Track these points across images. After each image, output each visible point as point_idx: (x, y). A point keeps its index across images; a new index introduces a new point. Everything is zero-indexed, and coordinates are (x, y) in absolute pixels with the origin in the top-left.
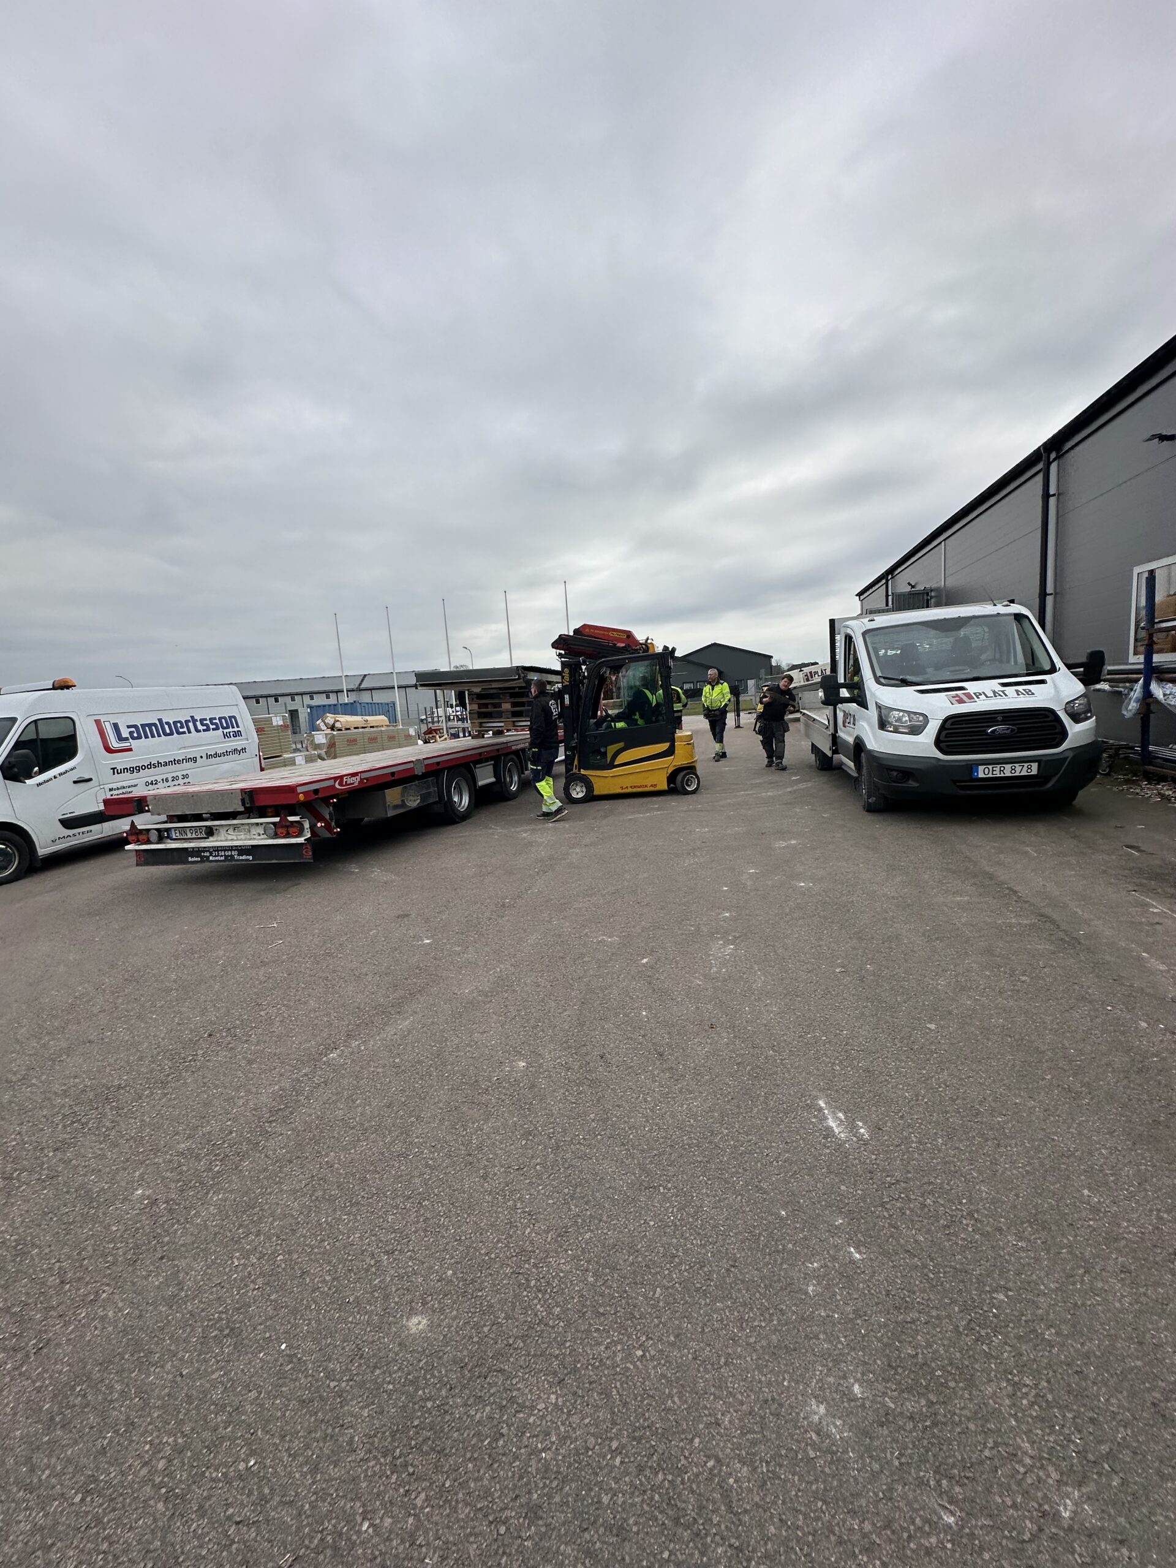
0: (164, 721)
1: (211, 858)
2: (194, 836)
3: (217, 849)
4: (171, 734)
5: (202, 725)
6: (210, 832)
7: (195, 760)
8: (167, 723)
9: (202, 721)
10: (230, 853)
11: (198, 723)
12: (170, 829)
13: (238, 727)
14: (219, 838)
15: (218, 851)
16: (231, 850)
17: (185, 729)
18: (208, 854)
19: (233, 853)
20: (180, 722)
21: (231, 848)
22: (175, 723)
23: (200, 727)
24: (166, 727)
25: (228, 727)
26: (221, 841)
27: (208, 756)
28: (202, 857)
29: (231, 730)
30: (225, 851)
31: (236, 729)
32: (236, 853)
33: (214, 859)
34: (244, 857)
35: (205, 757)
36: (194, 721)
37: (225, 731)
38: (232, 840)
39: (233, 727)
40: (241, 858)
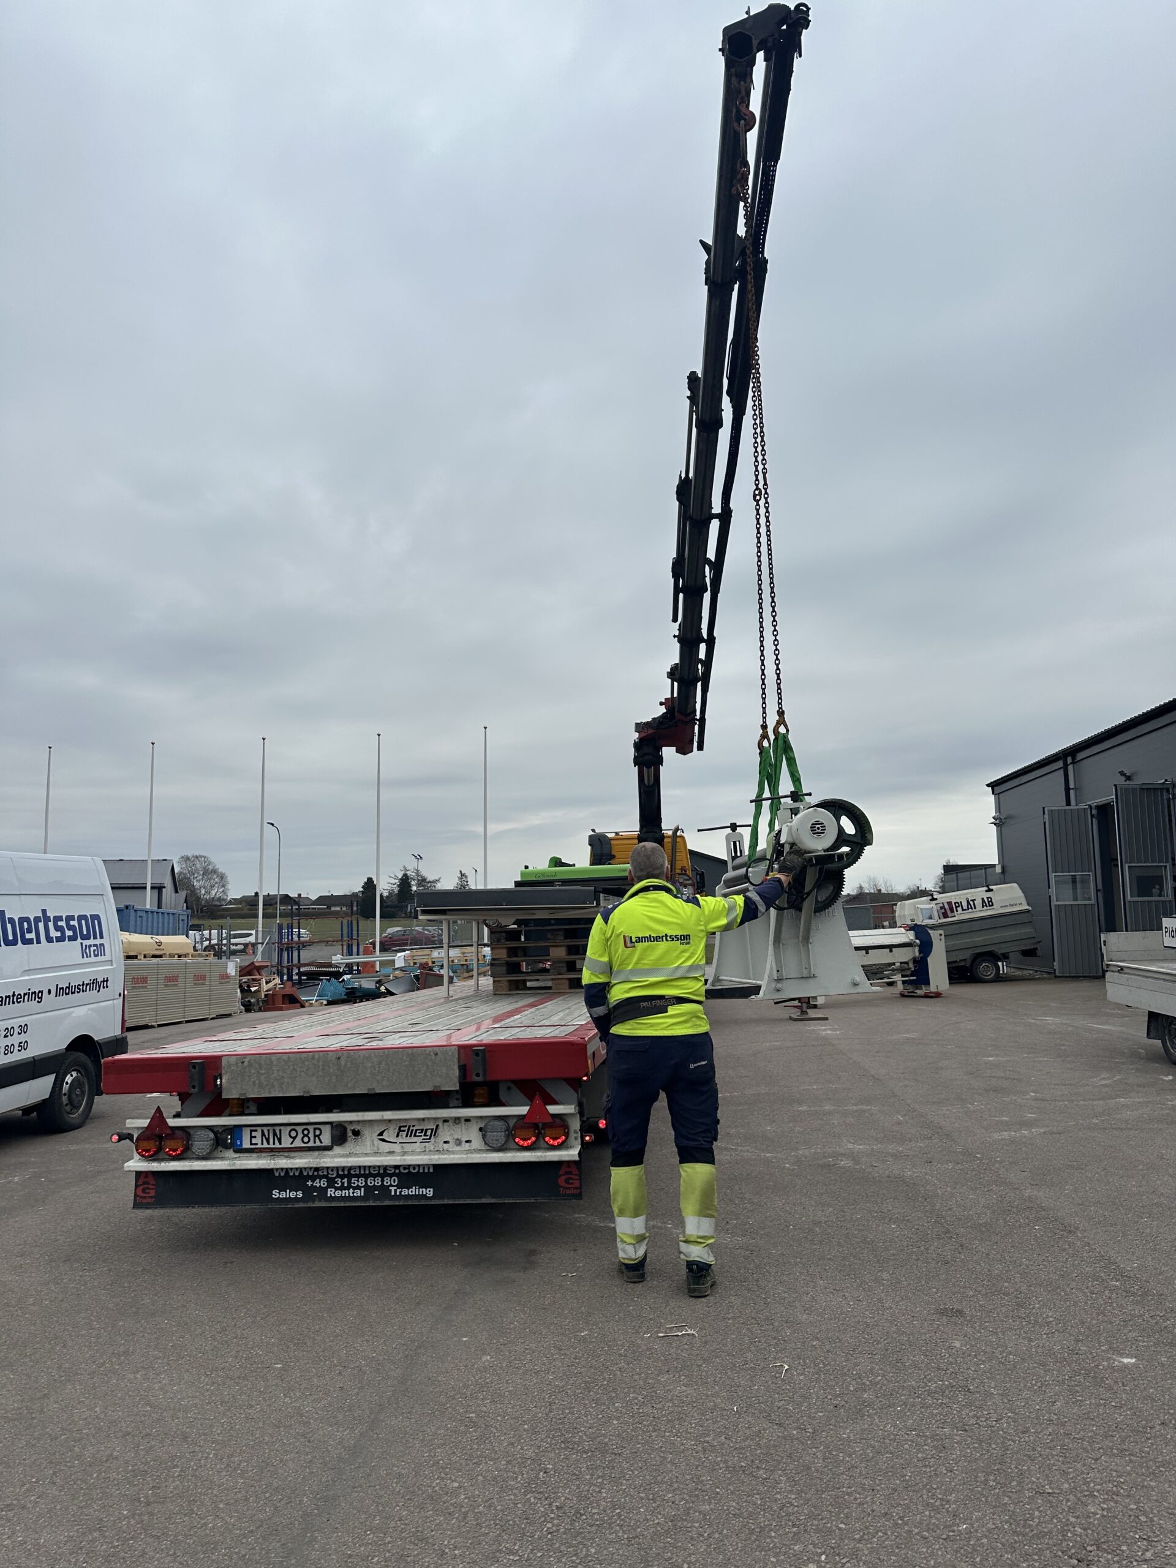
0: (7, 916)
1: (330, 1192)
2: (298, 1143)
3: (348, 1173)
4: (14, 943)
5: (57, 928)
6: (341, 1135)
7: (38, 996)
8: (11, 920)
9: (58, 919)
10: (378, 1182)
11: (51, 924)
12: (240, 1127)
13: (102, 937)
14: (358, 1150)
15: (349, 1176)
16: (383, 1176)
17: (32, 936)
18: (323, 1183)
19: (387, 1181)
20: (27, 919)
21: (384, 1172)
22: (22, 920)
23: (54, 934)
24: (9, 926)
25: (87, 937)
26: (366, 1154)
27: (61, 991)
28: (308, 1191)
29: (92, 941)
30: (366, 1177)
31: (98, 941)
32: (395, 1181)
33: (338, 1193)
34: (413, 1191)
35: (53, 992)
36: (47, 919)
37: (86, 943)
38: (391, 1153)
39: (95, 938)
40: (405, 1192)
